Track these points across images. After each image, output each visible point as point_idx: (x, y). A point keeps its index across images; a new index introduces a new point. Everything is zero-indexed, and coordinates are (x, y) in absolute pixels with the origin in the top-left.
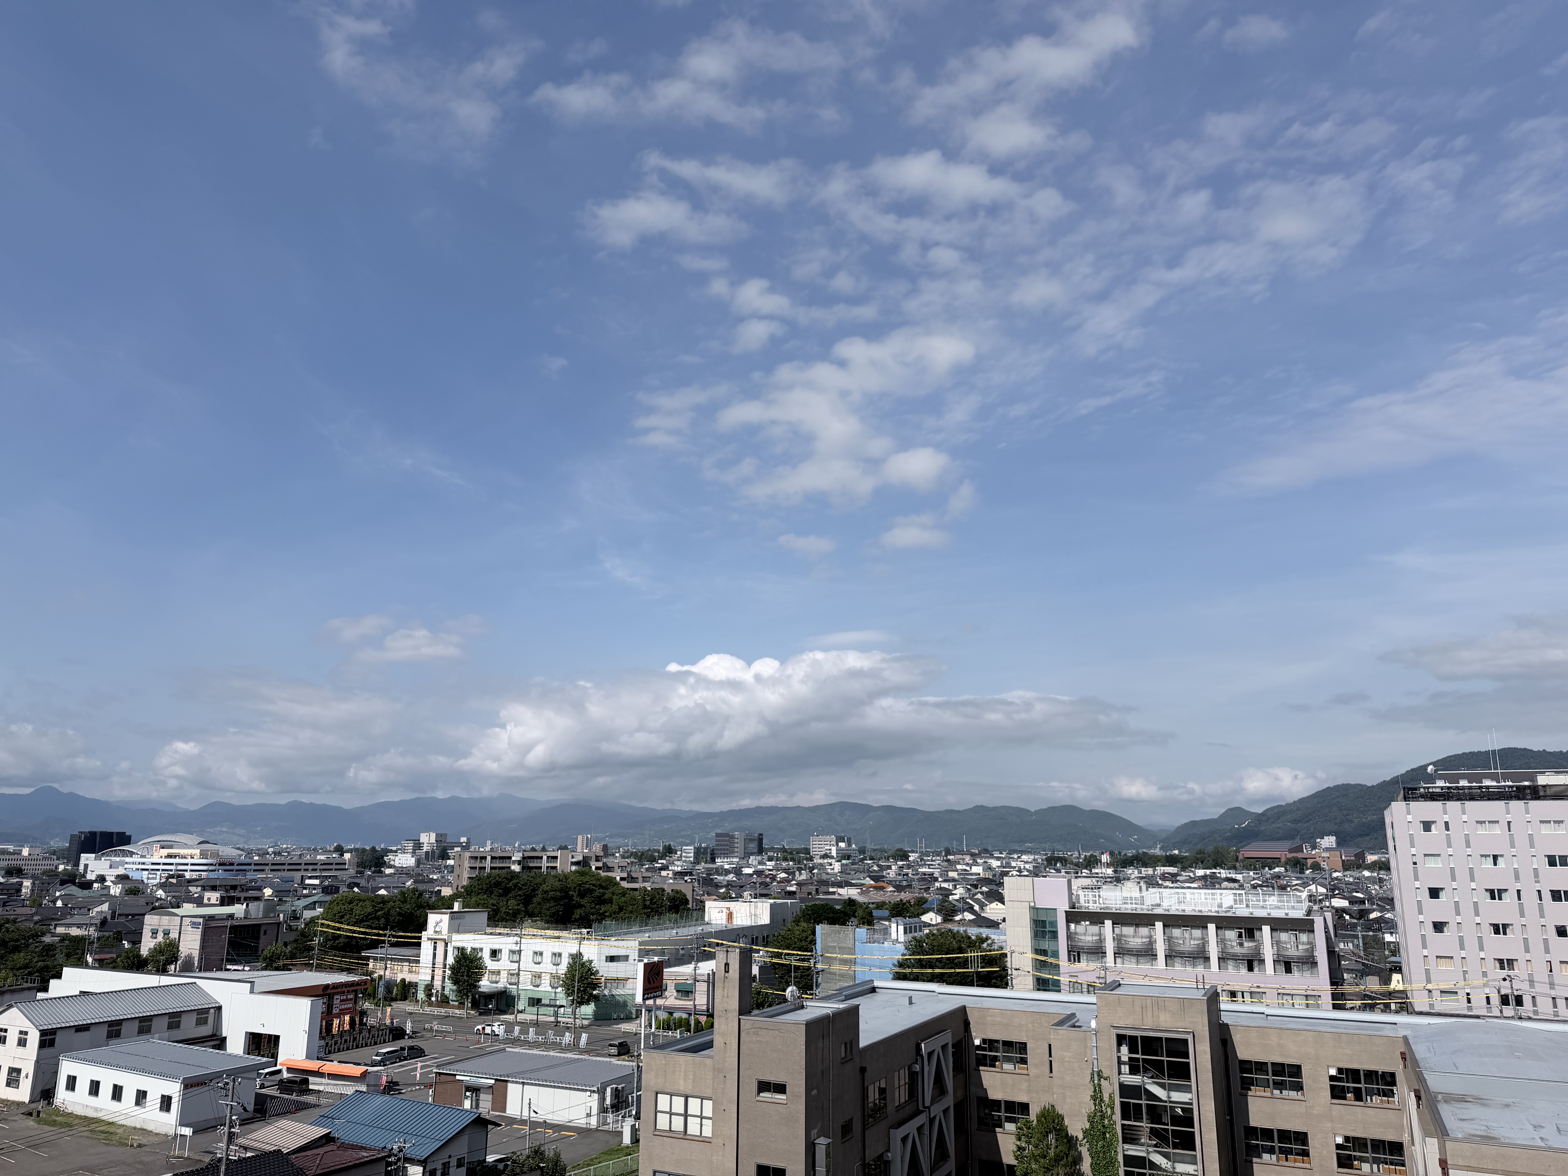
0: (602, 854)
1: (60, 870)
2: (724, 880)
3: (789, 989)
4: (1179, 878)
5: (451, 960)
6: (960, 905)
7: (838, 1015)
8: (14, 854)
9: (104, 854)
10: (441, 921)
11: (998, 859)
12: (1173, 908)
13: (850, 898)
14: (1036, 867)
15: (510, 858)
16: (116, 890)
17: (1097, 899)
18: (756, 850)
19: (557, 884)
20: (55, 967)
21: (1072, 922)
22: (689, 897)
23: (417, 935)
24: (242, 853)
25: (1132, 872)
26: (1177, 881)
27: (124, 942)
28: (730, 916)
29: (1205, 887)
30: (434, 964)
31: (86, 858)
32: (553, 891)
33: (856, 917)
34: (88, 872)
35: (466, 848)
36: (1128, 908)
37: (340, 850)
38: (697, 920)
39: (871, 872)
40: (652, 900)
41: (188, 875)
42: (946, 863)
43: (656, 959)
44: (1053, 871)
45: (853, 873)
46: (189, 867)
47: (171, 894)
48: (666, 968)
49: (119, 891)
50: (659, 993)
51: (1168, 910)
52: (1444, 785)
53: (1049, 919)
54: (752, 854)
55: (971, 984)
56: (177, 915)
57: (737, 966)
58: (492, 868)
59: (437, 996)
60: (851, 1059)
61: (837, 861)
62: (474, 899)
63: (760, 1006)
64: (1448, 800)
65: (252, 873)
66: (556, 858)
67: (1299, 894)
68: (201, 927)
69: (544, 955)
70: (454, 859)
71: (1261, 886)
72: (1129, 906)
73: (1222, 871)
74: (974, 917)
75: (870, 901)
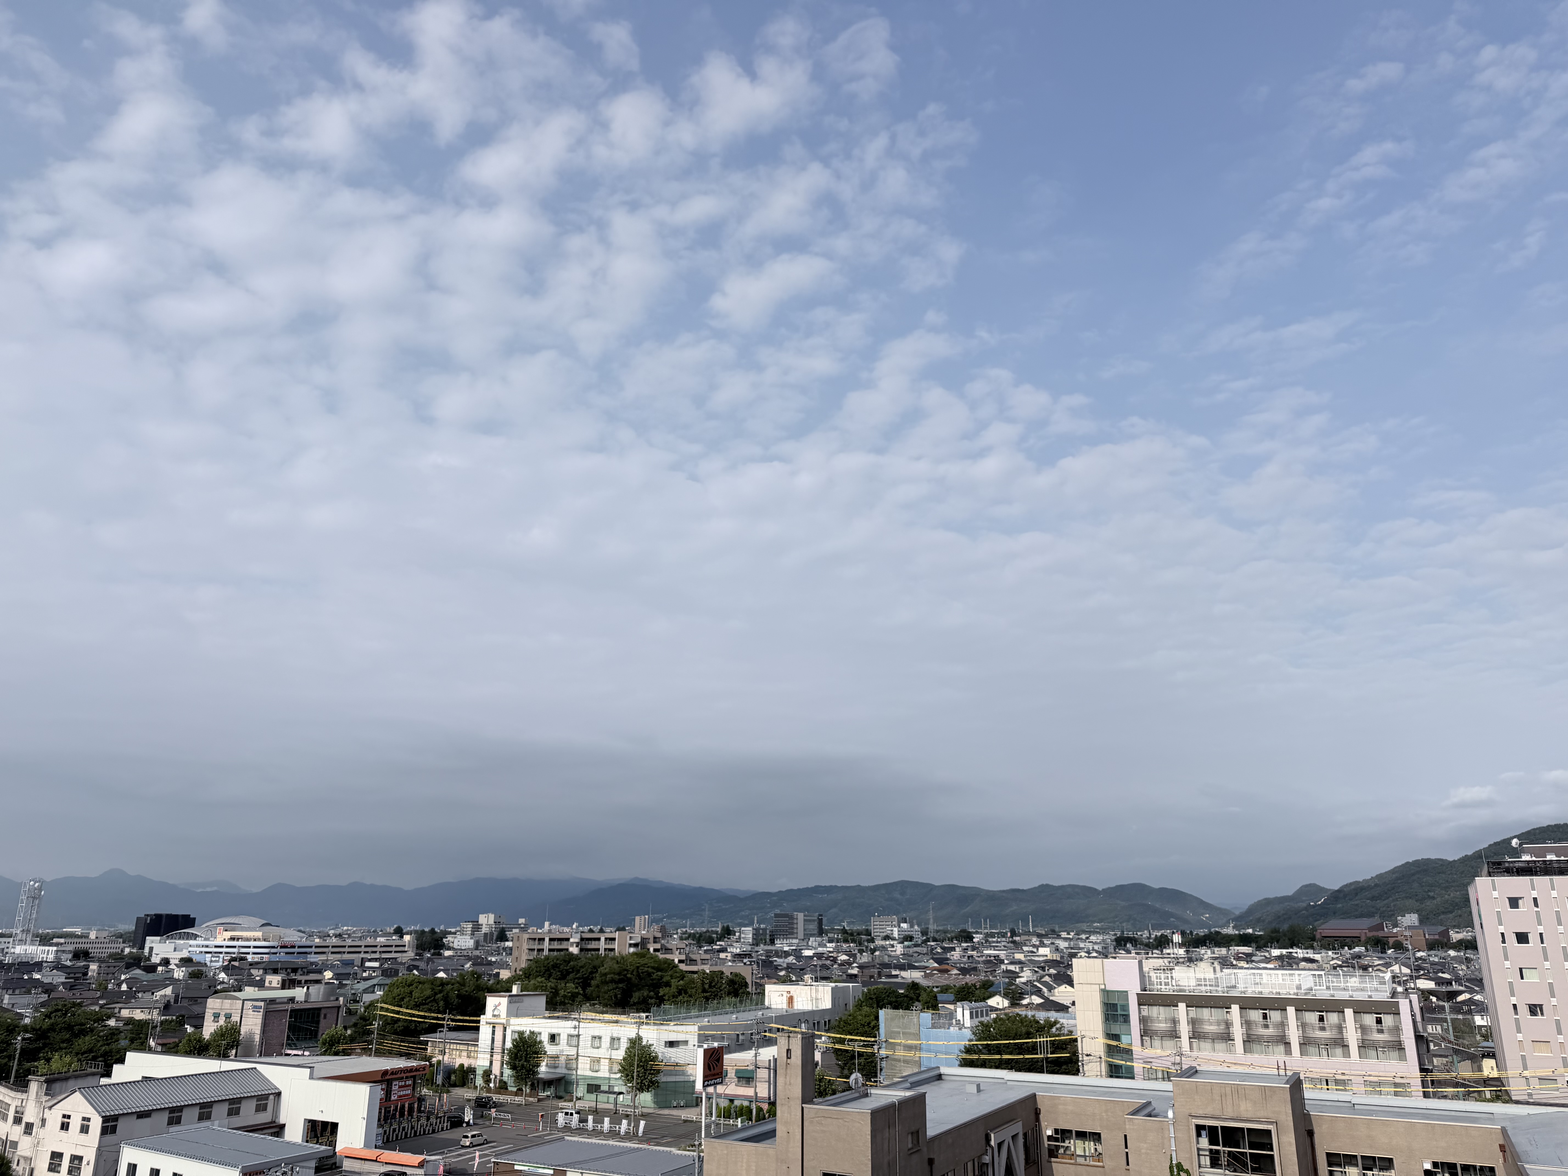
0: (659, 935)
1: (126, 953)
2: (784, 962)
3: (853, 1077)
4: (1254, 958)
5: (509, 1045)
6: (1029, 988)
7: (904, 1103)
8: (81, 937)
9: (168, 936)
10: (500, 1004)
11: (1065, 939)
12: (1250, 990)
13: (913, 982)
14: (1105, 948)
15: (568, 939)
16: (179, 974)
17: (1170, 980)
18: (816, 932)
19: (616, 966)
20: (118, 1051)
21: (1145, 1005)
22: (749, 981)
23: (475, 1018)
24: (303, 935)
25: (1206, 952)
26: (1253, 961)
27: (186, 1026)
28: (791, 1000)
29: (1282, 967)
30: (492, 1049)
31: (151, 941)
32: (610, 973)
33: (919, 1001)
34: (153, 955)
35: (524, 929)
36: (1203, 991)
37: (399, 932)
38: (757, 1004)
39: (934, 954)
40: (711, 983)
41: (250, 958)
42: (1012, 945)
43: (716, 1044)
44: (1123, 952)
45: (916, 955)
46: (252, 950)
47: (233, 977)
48: (726, 1054)
49: (183, 974)
50: (719, 1080)
51: (1244, 992)
52: (1531, 859)
53: (1120, 1003)
54: (812, 935)
55: (1041, 1071)
56: (239, 999)
57: (799, 1052)
58: (550, 950)
59: (495, 1082)
60: (918, 1151)
61: (900, 943)
62: (532, 982)
63: (822, 1094)
64: (1536, 874)
65: (313, 955)
66: (614, 939)
67: (1381, 975)
68: (262, 1010)
69: (603, 1040)
70: (512, 941)
71: (1340, 966)
72: (1203, 988)
73: (1299, 951)
74: (1043, 1001)
75: (934, 985)
